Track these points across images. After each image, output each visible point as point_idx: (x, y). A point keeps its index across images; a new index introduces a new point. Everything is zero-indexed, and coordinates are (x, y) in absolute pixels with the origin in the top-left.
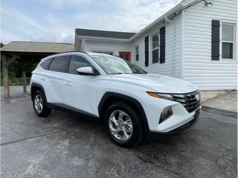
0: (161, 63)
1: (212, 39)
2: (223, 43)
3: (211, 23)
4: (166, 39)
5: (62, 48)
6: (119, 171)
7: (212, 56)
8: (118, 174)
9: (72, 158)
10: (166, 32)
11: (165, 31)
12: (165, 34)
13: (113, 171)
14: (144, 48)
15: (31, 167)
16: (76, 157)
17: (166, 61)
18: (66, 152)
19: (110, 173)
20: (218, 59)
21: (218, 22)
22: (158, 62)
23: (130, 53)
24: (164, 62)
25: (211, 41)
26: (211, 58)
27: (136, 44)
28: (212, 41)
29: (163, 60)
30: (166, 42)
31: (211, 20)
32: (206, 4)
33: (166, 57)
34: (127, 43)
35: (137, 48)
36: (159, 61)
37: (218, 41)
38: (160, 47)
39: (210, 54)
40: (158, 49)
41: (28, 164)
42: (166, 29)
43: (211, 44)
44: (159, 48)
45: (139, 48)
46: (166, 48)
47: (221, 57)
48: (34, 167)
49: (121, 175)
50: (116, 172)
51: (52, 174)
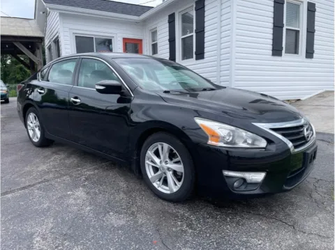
0: (197, 59)
1: (274, 23)
2: (287, 29)
4: (206, 19)
5: (13, 26)
6: (190, 224)
7: (273, 50)
8: (191, 228)
9: (105, 215)
10: (206, 9)
11: (204, 7)
12: (204, 11)
13: (182, 226)
14: (168, 33)
15: (38, 239)
16: (111, 213)
17: (206, 55)
18: (88, 208)
19: (178, 229)
20: (280, 55)
22: (192, 57)
23: (141, 40)
24: (203, 58)
25: (271, 25)
26: (271, 52)
27: (152, 26)
28: (274, 26)
29: (200, 55)
30: (206, 24)
33: (206, 50)
34: (137, 23)
35: (154, 33)
36: (194, 56)
37: (282, 27)
38: (196, 33)
39: (271, 47)
40: (192, 36)
41: (31, 236)
42: (206, 3)
43: (271, 31)
44: (194, 34)
45: (158, 33)
46: (206, 35)
47: (284, 51)
48: (44, 239)
49: (195, 230)
50: (187, 226)
51: (83, 244)
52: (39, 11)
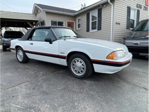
2: (131, 20)
4: (102, 15)
11: (101, 11)
20: (129, 28)
22: (96, 29)
23: (73, 23)
24: (101, 29)
33: (102, 26)
39: (126, 26)
40: (96, 21)
43: (126, 20)
45: (81, 20)
46: (102, 21)
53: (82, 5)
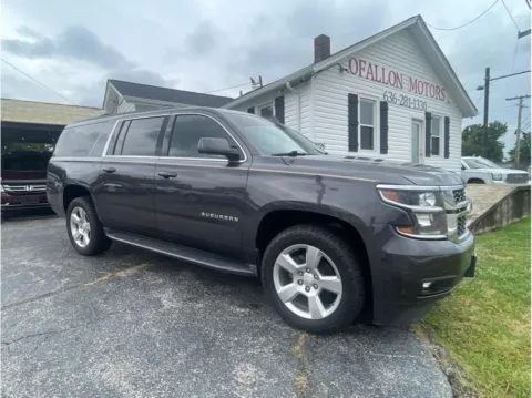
1: (349, 121)
2: (361, 127)
3: (347, 98)
4: (286, 115)
7: (349, 146)
10: (286, 105)
11: (284, 104)
12: (283, 108)
15: (165, 301)
18: (198, 282)
20: (356, 150)
21: (356, 96)
25: (347, 123)
26: (347, 148)
28: (350, 124)
30: (286, 120)
31: (347, 93)
32: (342, 70)
37: (357, 125)
39: (347, 143)
41: (158, 300)
42: (285, 100)
43: (347, 128)
47: (359, 147)
52: (109, 100)
53: (253, 81)
